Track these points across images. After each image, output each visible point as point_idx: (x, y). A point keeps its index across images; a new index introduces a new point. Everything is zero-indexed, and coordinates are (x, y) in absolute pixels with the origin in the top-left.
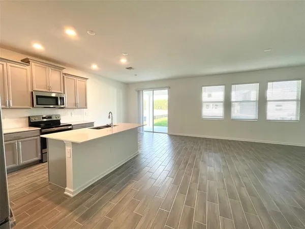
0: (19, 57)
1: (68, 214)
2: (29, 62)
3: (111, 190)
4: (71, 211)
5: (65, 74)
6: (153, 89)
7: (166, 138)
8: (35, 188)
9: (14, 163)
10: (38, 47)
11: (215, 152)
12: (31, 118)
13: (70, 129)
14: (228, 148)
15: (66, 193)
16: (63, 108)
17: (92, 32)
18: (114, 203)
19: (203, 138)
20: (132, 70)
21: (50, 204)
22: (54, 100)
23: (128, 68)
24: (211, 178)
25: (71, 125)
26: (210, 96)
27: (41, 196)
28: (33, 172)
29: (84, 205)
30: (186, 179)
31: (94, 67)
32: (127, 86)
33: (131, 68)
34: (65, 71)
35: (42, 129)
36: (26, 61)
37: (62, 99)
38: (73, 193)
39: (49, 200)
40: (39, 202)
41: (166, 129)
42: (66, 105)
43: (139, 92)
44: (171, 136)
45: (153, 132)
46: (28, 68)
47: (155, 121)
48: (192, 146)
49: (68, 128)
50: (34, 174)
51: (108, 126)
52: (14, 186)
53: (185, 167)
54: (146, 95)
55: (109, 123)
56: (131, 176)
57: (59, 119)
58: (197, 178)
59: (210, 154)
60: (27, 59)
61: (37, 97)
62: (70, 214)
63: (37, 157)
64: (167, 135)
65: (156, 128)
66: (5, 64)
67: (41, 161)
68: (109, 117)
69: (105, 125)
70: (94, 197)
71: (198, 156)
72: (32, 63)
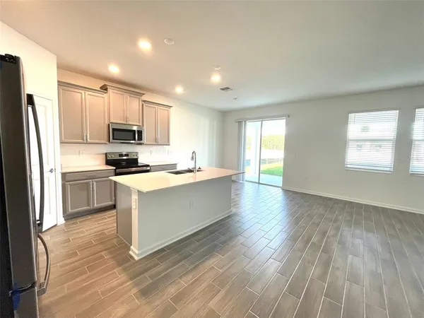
0: (97, 84)
1: (127, 282)
2: (106, 89)
3: (183, 262)
4: (131, 279)
5: (144, 101)
6: (262, 118)
7: (279, 193)
8: (102, 239)
9: (88, 205)
10: (114, 70)
11: (368, 230)
12: (108, 155)
13: (148, 171)
14: (398, 226)
15: (131, 252)
16: (140, 144)
17: (170, 40)
18: (184, 282)
19: (346, 203)
20: (229, 92)
21: (112, 262)
22: (132, 134)
23: (222, 89)
24: (354, 279)
25: (148, 166)
26: (365, 129)
27: (105, 250)
28: (105, 218)
29: (147, 275)
30: (304, 270)
31: (179, 90)
32: (224, 115)
33: (227, 88)
34: (144, 98)
35: (116, 169)
36: (104, 88)
37: (140, 133)
38: (138, 255)
39: (113, 258)
40: (102, 257)
41: (279, 180)
42: (145, 140)
43: (240, 123)
44: (286, 191)
45: (259, 183)
46: (105, 96)
47: (264, 167)
48: (323, 212)
49: (146, 169)
50: (106, 221)
51: (190, 171)
52: (83, 232)
53: (305, 247)
54: (251, 129)
55: (191, 167)
56: (216, 246)
57: (136, 157)
58: (325, 273)
59: (358, 232)
60: (105, 85)
61: (114, 130)
62: (128, 283)
63: (111, 201)
64: (280, 190)
65: (264, 178)
66: (83, 92)
67: (114, 207)
68: (193, 158)
69: (186, 168)
70: (162, 266)
71: (331, 232)
72: (110, 90)
